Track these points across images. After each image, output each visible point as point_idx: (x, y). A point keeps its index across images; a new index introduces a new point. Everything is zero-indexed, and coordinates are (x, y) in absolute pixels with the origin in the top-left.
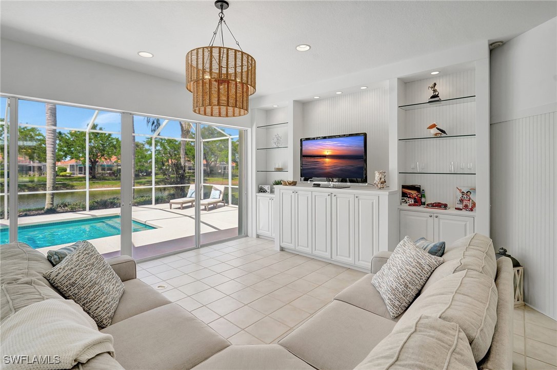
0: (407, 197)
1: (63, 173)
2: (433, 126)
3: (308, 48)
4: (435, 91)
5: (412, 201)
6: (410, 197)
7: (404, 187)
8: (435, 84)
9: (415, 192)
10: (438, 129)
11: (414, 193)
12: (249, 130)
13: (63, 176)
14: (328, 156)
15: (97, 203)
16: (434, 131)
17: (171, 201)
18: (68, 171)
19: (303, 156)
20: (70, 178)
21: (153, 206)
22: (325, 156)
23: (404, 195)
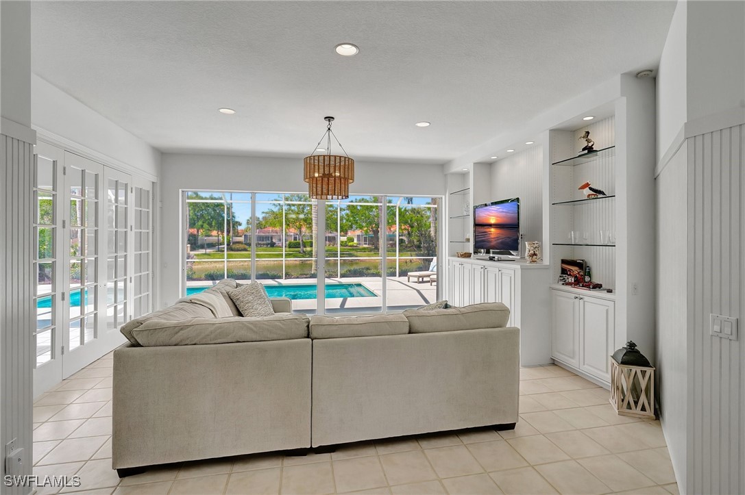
0: (567, 274)
1: (351, 244)
2: (587, 185)
3: (428, 124)
4: (588, 141)
5: (572, 280)
6: (570, 275)
7: (564, 262)
8: (588, 133)
9: (577, 268)
10: (591, 189)
11: (575, 270)
12: (444, 197)
13: (350, 246)
14: (494, 225)
15: (350, 271)
16: (587, 191)
17: (409, 273)
18: (355, 241)
19: (476, 225)
20: (355, 248)
21: (397, 278)
22: (490, 225)
23: (564, 271)
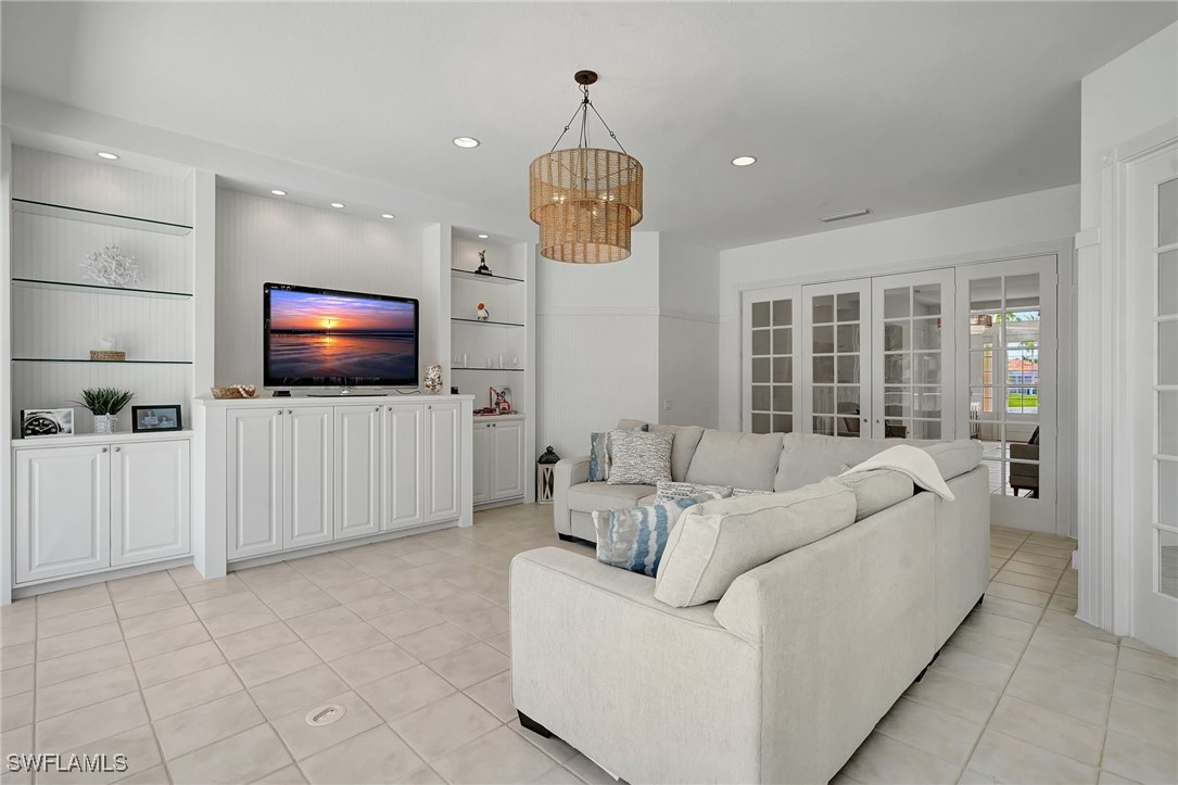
2: (482, 306)
10: (486, 311)
14: (331, 331)
19: (269, 331)
22: (323, 332)
